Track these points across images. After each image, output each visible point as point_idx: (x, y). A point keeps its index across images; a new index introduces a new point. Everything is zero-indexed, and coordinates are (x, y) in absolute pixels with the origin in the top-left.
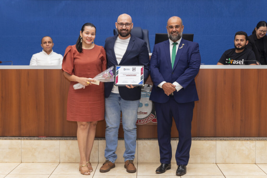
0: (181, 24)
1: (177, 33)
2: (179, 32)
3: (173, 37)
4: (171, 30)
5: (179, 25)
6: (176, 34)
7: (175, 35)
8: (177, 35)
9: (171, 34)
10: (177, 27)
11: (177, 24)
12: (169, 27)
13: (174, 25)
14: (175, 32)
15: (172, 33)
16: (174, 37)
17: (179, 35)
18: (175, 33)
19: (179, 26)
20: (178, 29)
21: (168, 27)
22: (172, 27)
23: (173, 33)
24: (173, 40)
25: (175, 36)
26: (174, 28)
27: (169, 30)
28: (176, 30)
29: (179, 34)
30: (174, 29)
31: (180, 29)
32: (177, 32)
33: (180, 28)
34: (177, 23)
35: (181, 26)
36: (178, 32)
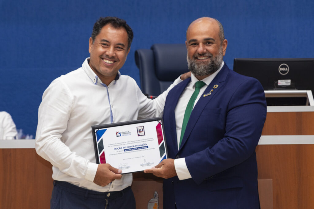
0: (220, 35)
1: (210, 57)
2: (214, 56)
3: (196, 66)
4: (193, 49)
5: (212, 37)
6: (206, 60)
7: (204, 63)
8: (209, 61)
9: (193, 60)
10: (209, 43)
11: (206, 36)
12: (190, 42)
13: (200, 38)
14: (202, 54)
15: (196, 58)
16: (201, 68)
17: (213, 62)
18: (203, 58)
19: (212, 39)
20: (211, 48)
21: (188, 43)
22: (195, 43)
23: (199, 58)
24: (197, 74)
25: (202, 65)
26: (201, 44)
27: (190, 50)
28: (204, 49)
29: (214, 59)
30: (201, 49)
31: (215, 47)
32: (207, 55)
33: (214, 45)
34: (207, 33)
35: (220, 42)
36: (211, 54)
